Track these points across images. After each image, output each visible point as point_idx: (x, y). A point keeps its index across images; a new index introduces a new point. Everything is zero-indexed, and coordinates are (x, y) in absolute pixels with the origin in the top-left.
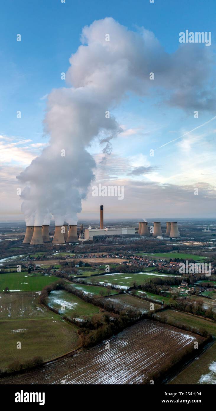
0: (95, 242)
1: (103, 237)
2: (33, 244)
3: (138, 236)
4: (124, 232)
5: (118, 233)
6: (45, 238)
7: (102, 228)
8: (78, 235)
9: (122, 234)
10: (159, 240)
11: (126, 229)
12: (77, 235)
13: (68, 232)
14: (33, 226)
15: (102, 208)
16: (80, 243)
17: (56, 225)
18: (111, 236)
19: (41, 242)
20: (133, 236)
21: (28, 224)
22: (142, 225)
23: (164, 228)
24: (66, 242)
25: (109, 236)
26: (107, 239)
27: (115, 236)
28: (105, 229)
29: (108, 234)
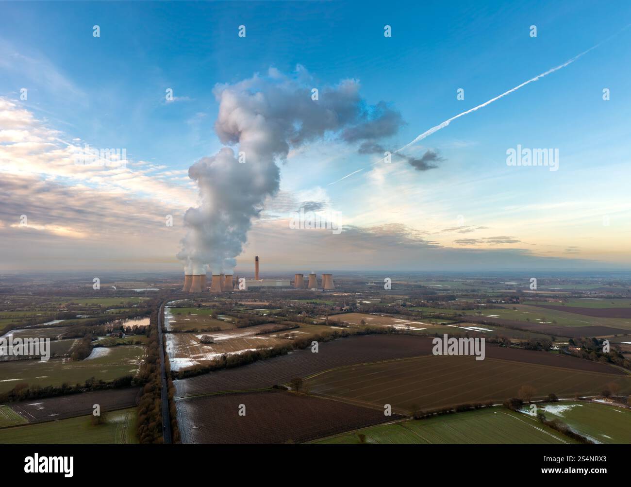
0: (249, 292)
1: (257, 287)
2: (193, 292)
3: (293, 288)
4: (279, 284)
5: (273, 285)
6: (202, 287)
7: (257, 279)
8: (234, 285)
9: (277, 285)
10: (312, 291)
11: (281, 280)
12: (232, 285)
13: (224, 282)
14: (192, 275)
15: (257, 259)
16: (235, 292)
17: (213, 274)
18: (265, 287)
19: (200, 291)
20: (286, 287)
21: (186, 273)
22: (298, 276)
23: (320, 281)
24: (222, 292)
25: (263, 287)
26: (261, 289)
27: (269, 287)
28: (260, 281)
29: (263, 285)
